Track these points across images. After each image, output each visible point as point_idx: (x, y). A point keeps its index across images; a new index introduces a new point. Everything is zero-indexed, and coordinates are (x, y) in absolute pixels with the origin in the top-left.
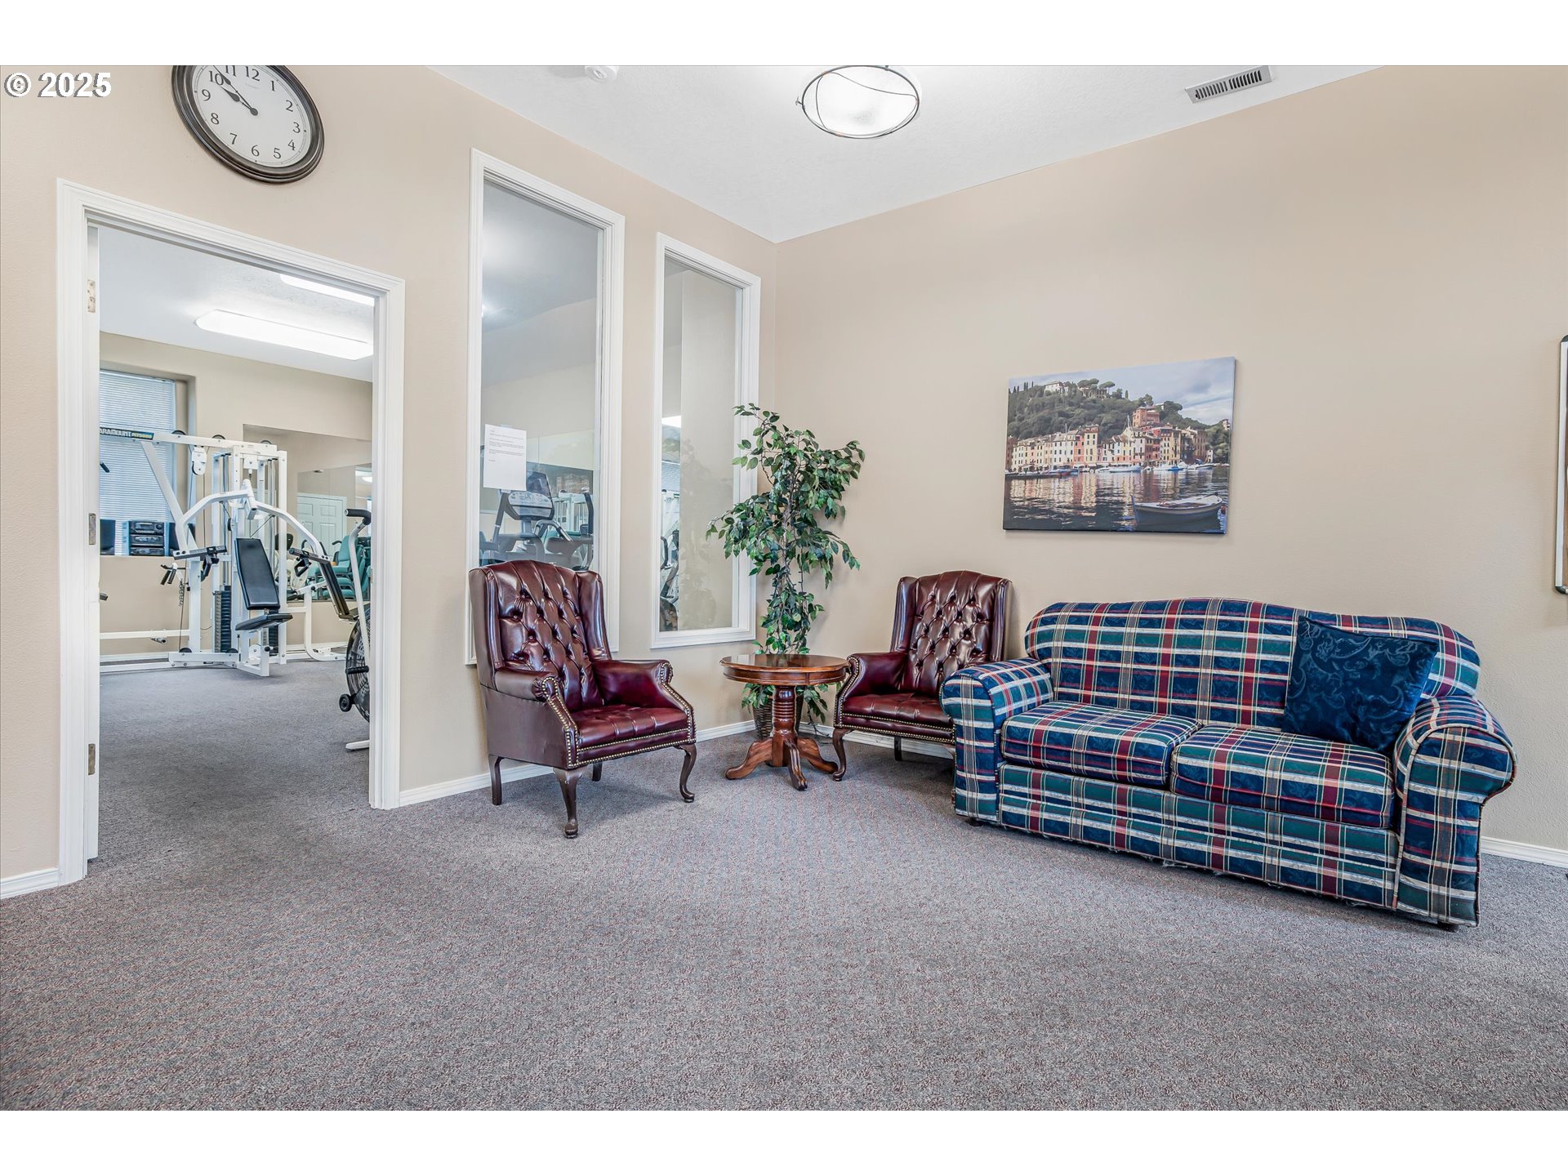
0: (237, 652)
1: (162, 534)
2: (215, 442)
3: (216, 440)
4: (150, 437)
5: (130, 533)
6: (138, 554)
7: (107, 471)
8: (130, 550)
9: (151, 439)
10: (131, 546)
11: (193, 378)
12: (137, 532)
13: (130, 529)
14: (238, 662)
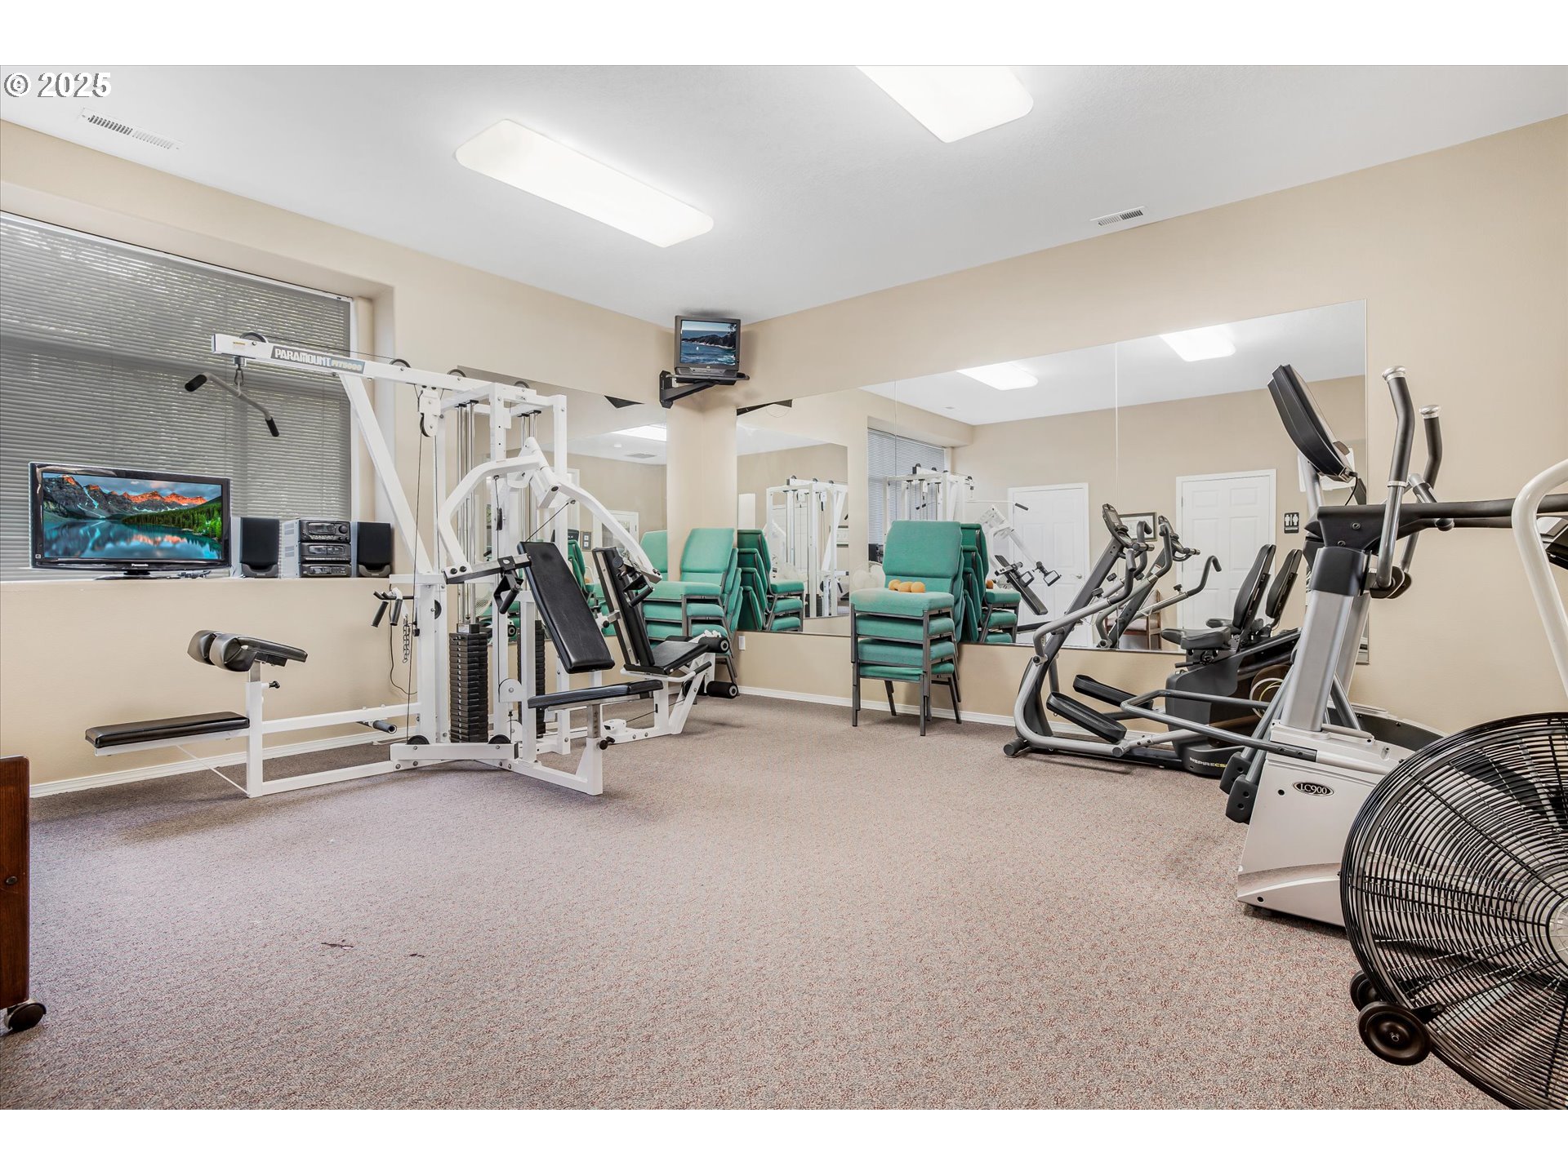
0: (509, 742)
1: (347, 542)
2: (453, 381)
3: (455, 377)
4: (359, 368)
5: (301, 541)
6: (313, 575)
7: (275, 432)
8: (302, 569)
9: (361, 372)
10: (303, 562)
11: (388, 291)
12: (312, 537)
13: (301, 533)
14: (511, 759)
